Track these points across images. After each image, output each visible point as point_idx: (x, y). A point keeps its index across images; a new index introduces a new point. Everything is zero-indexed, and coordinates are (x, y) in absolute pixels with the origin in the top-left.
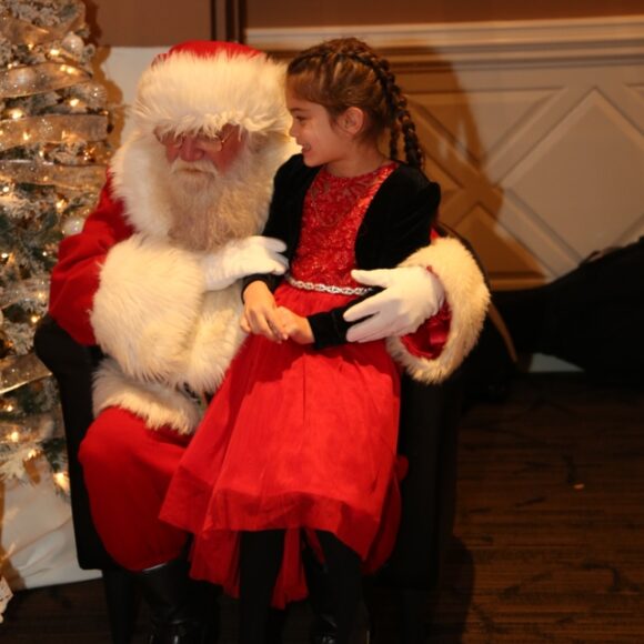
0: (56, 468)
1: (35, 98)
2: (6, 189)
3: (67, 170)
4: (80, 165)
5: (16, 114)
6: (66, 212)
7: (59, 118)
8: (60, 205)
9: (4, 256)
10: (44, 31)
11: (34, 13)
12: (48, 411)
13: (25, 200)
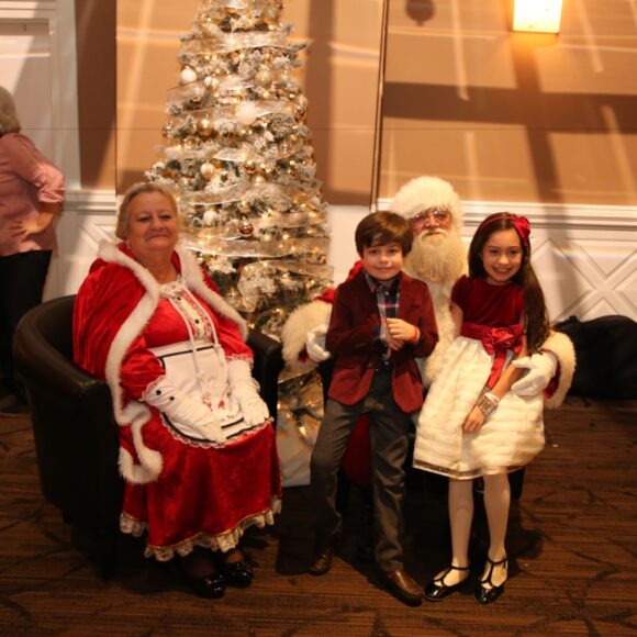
0: (300, 424)
1: (299, 229)
2: (285, 276)
3: (314, 266)
4: (319, 264)
5: (286, 237)
6: (311, 288)
7: (310, 239)
8: (308, 286)
9: (278, 310)
10: (304, 194)
11: (300, 186)
12: (295, 394)
13: (295, 282)
